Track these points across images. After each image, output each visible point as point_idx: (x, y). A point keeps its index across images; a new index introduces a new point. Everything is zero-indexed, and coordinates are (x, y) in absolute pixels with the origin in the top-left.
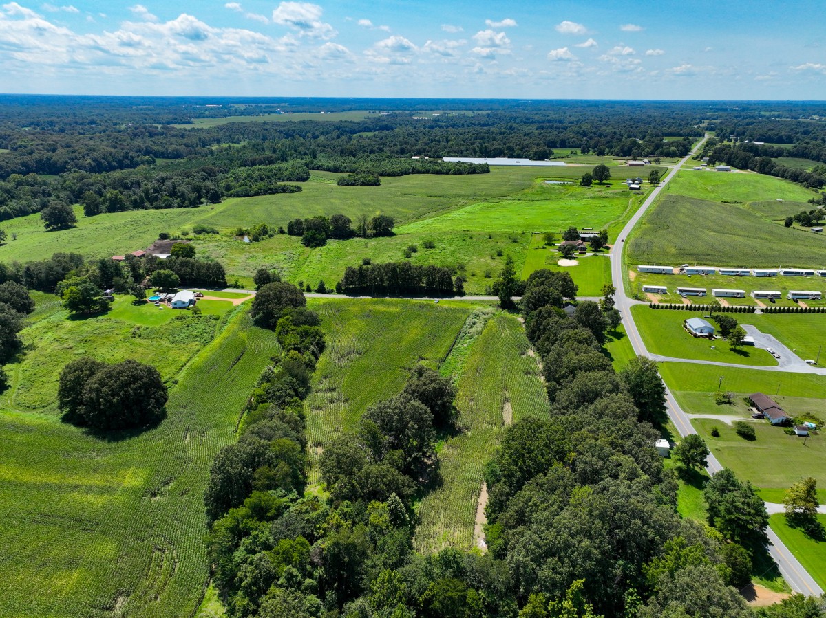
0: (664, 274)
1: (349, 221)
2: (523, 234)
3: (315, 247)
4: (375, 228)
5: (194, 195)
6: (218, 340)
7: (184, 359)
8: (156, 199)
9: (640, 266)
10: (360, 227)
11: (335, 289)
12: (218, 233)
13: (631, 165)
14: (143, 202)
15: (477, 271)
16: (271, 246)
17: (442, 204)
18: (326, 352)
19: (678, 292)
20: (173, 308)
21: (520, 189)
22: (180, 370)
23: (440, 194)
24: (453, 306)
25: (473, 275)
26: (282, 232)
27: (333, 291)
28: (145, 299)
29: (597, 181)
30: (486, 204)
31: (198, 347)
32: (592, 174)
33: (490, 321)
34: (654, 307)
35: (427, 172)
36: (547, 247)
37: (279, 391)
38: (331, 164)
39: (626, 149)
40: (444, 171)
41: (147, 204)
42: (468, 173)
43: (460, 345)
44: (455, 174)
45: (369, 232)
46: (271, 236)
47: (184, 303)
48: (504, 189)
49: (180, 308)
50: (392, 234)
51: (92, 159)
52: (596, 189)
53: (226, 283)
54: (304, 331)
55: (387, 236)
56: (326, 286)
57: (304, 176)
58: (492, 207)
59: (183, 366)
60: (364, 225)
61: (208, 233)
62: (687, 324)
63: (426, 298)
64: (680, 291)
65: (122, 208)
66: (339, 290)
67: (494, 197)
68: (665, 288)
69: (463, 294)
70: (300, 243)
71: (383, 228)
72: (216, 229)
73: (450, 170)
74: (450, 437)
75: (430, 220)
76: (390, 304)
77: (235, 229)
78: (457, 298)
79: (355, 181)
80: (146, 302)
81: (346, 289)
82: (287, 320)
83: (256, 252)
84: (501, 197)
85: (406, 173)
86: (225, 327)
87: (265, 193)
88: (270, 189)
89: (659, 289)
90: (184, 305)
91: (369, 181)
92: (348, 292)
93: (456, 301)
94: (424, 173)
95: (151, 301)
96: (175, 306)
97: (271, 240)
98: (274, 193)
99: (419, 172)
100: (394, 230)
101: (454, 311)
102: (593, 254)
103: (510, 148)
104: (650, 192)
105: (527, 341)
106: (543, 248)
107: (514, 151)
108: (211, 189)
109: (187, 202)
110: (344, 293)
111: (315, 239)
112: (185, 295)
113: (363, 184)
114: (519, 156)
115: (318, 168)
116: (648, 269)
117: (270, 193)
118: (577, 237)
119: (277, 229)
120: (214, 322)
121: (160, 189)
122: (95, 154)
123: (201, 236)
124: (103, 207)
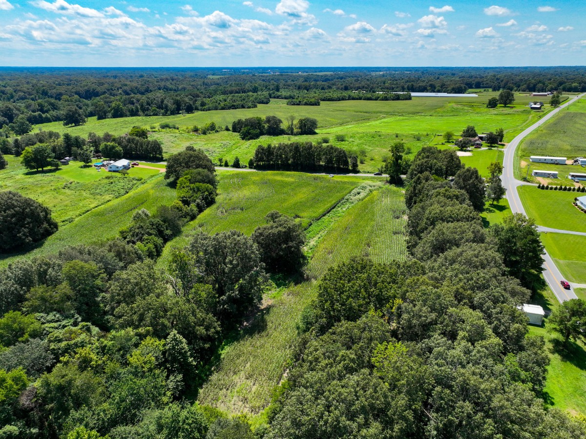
0: (557, 164)
1: (280, 121)
2: (427, 135)
3: (249, 139)
4: (300, 128)
5: (174, 106)
6: (131, 193)
7: (92, 206)
8: (148, 109)
9: (532, 157)
10: (289, 128)
11: (248, 165)
12: (178, 129)
13: (534, 95)
14: (137, 111)
15: (376, 157)
16: (213, 138)
17: (366, 117)
18: (214, 207)
19: (570, 177)
20: (110, 171)
21: (434, 109)
22: (83, 213)
23: (365, 111)
24: (346, 180)
25: (372, 160)
26: (227, 129)
27: (246, 167)
28: (90, 164)
29: (503, 105)
30: (401, 118)
31: (110, 198)
32: (497, 98)
33: (375, 193)
34: (543, 188)
35: (360, 99)
36: (446, 144)
38: (288, 94)
39: (532, 85)
40: (374, 98)
41: (140, 113)
42: (393, 100)
43: (339, 209)
44: (383, 100)
45: (295, 130)
46: (217, 131)
47: (117, 168)
48: (419, 108)
49: (114, 171)
50: (315, 133)
51: (123, 91)
52: (500, 109)
53: (162, 158)
54: (197, 187)
55: (310, 134)
56: (241, 163)
57: (265, 101)
58: (406, 119)
59: (88, 211)
60: (292, 124)
61: (170, 128)
62: (577, 202)
63: (324, 174)
64: (573, 176)
65: (122, 115)
66: (251, 165)
67: (409, 113)
68: (556, 172)
69: (358, 172)
70: (239, 137)
71: (308, 128)
72: (177, 126)
73: (379, 97)
74: (293, 284)
75: (350, 126)
76: (288, 176)
77: (191, 127)
78: (351, 175)
79: (300, 102)
80: (91, 166)
81: (257, 165)
82: (186, 178)
83: (200, 141)
84: (414, 113)
85: (343, 99)
86: (142, 186)
87: (229, 108)
88: (233, 106)
89: (549, 174)
90: (117, 169)
91: (311, 102)
92: (259, 168)
93: (349, 177)
94: (357, 99)
95: (95, 166)
96: (111, 169)
97: (217, 134)
98: (235, 109)
99: (354, 99)
100: (317, 131)
101: (345, 183)
102: (487, 148)
103: (431, 86)
104: (550, 111)
106: (443, 144)
107: (435, 88)
108: (187, 103)
109: (169, 112)
110: (254, 168)
111: (249, 134)
112: (123, 162)
113: (306, 104)
114: (439, 91)
115: (278, 97)
116: (540, 159)
117: (233, 109)
118: (475, 135)
119: (224, 127)
120: (135, 182)
121: (152, 103)
122: (125, 88)
123: (164, 130)
124: (110, 115)
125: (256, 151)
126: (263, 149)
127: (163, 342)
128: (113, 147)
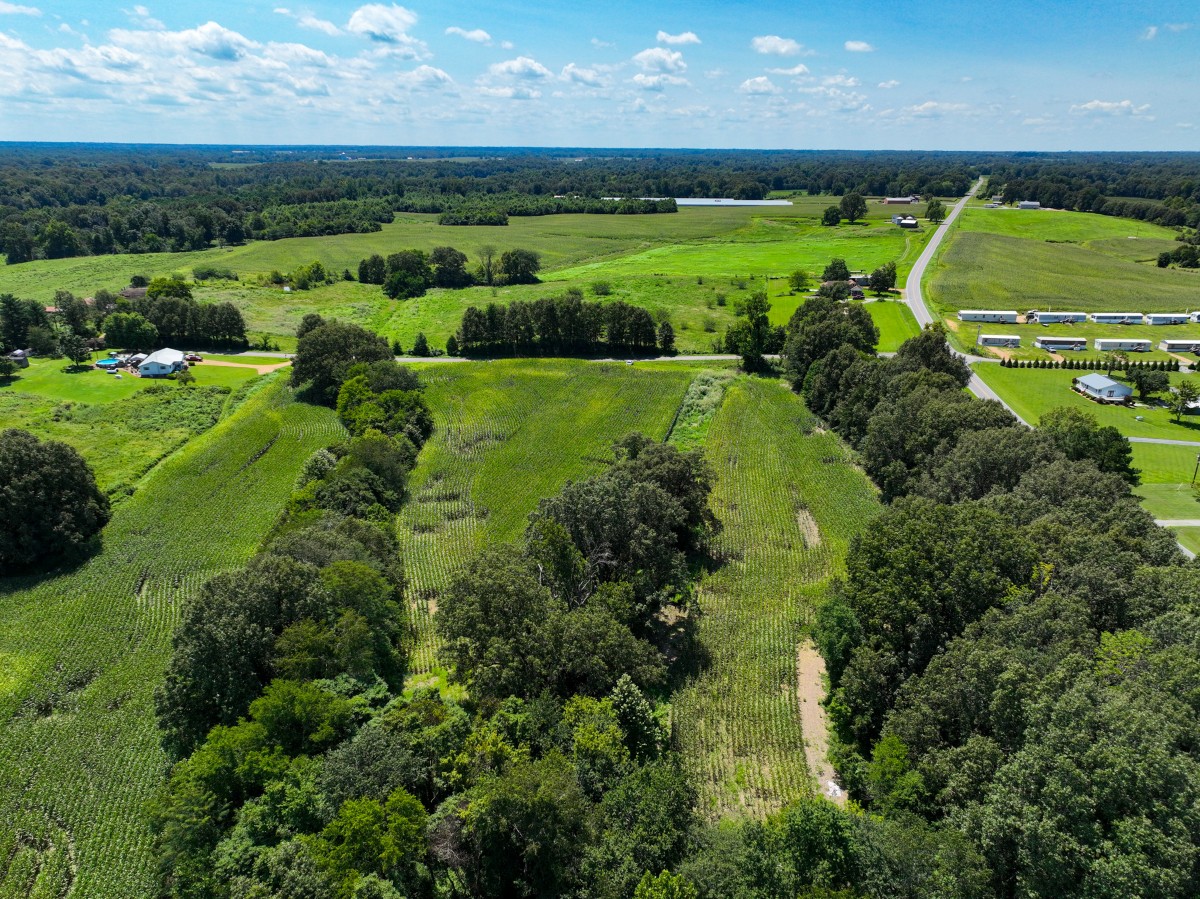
0: (1003, 323)
1: (464, 258)
2: (752, 278)
3: (406, 298)
4: (507, 271)
5: (199, 231)
6: (226, 423)
7: (154, 454)
8: (135, 238)
9: (963, 312)
10: (481, 271)
11: (445, 350)
12: (237, 279)
13: (890, 202)
14: (109, 241)
15: (691, 323)
16: (328, 296)
17: (613, 247)
18: (436, 437)
19: (1038, 345)
20: (143, 376)
21: (731, 230)
22: (145, 472)
23: (605, 234)
24: (657, 369)
25: (684, 328)
26: (348, 278)
27: (442, 353)
28: (87, 363)
29: (847, 221)
30: (682, 247)
31: (183, 436)
32: (839, 207)
33: (731, 389)
34: (1009, 365)
35: (581, 211)
36: (797, 293)
37: (342, 491)
38: (428, 202)
39: (876, 185)
40: (607, 209)
41: (118, 247)
42: (645, 213)
43: (684, 424)
44: (624, 213)
45: (497, 277)
46: (329, 282)
47: (163, 367)
48: (705, 229)
49: (156, 376)
50: (536, 281)
51: (33, 196)
52: (844, 229)
53: (246, 342)
54: (392, 399)
55: (528, 283)
56: (431, 346)
57: (385, 216)
58: (692, 250)
59: (151, 466)
60: (489, 264)
61: (219, 277)
62: (1078, 386)
63: (610, 360)
64: (1043, 342)
65: (72, 252)
66: (452, 350)
67: (691, 238)
68: (1018, 337)
69: (674, 353)
70: (381, 293)
71: (521, 270)
72: (233, 273)
73: (616, 208)
74: (705, 573)
75: (596, 265)
76: (547, 367)
77: (267, 275)
78: (662, 359)
79: (467, 218)
80: (91, 368)
81: (466, 348)
82: (358, 381)
83: (302, 303)
84: (703, 238)
85: (548, 212)
86: (241, 405)
87: (321, 233)
88: (328, 227)
89: (1007, 340)
90: (163, 372)
91: (491, 218)
92: (469, 353)
93: (663, 363)
94: (575, 212)
95: (101, 366)
96: (146, 372)
97: (331, 288)
98: (334, 234)
99: (568, 211)
100: (539, 276)
101: (664, 375)
102: (876, 299)
103: (702, 185)
104: (933, 232)
105: (807, 413)
106: (791, 294)
107: (708, 189)
108: (229, 223)
109: (187, 244)
110: (462, 356)
111: (406, 285)
112: (169, 356)
113: (481, 223)
114: (716, 196)
115: (407, 209)
116: (976, 316)
117: (329, 234)
118: (846, 276)
119: (340, 275)
120: (220, 397)
121: (142, 223)
122: (39, 189)
123: (207, 282)
124: (40, 251)
125: (465, 319)
126: (479, 315)
127: (606, 702)
128: (135, 324)
